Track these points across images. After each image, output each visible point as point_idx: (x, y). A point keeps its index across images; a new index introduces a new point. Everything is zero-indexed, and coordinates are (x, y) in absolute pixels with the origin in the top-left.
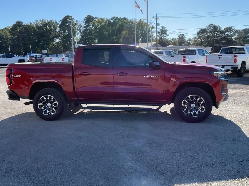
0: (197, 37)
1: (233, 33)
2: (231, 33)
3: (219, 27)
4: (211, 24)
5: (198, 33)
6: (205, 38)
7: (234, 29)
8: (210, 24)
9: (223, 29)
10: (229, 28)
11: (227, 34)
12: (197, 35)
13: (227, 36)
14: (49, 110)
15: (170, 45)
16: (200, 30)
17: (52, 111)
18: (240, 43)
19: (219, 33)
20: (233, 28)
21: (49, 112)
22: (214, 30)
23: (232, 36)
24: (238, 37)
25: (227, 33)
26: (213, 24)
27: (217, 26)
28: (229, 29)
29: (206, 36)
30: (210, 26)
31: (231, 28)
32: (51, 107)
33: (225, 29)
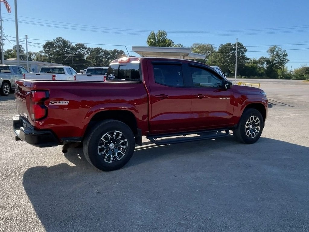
0: (44, 51)
1: (85, 51)
2: (83, 51)
3: (69, 42)
4: (60, 38)
5: (45, 47)
6: (54, 53)
7: (86, 47)
8: (58, 37)
9: (74, 45)
10: (81, 44)
11: (79, 52)
12: (44, 49)
13: (79, 54)
14: (113, 154)
15: (10, 59)
16: (46, 43)
17: (118, 155)
18: (94, 63)
19: (69, 49)
20: (85, 45)
21: (115, 157)
22: (63, 45)
23: (85, 54)
24: (91, 56)
25: (79, 50)
26: (61, 37)
27: (67, 40)
28: (81, 46)
29: (55, 51)
30: (58, 39)
31: (83, 45)
32: (116, 148)
33: (76, 45)
